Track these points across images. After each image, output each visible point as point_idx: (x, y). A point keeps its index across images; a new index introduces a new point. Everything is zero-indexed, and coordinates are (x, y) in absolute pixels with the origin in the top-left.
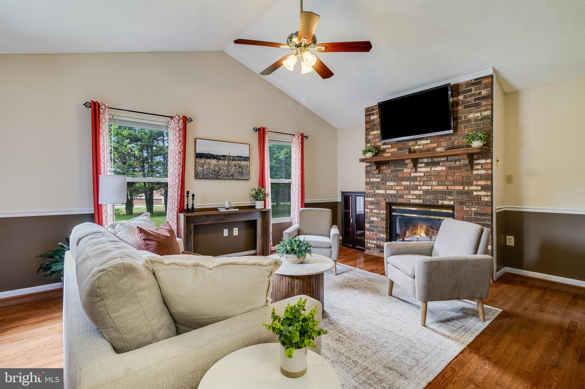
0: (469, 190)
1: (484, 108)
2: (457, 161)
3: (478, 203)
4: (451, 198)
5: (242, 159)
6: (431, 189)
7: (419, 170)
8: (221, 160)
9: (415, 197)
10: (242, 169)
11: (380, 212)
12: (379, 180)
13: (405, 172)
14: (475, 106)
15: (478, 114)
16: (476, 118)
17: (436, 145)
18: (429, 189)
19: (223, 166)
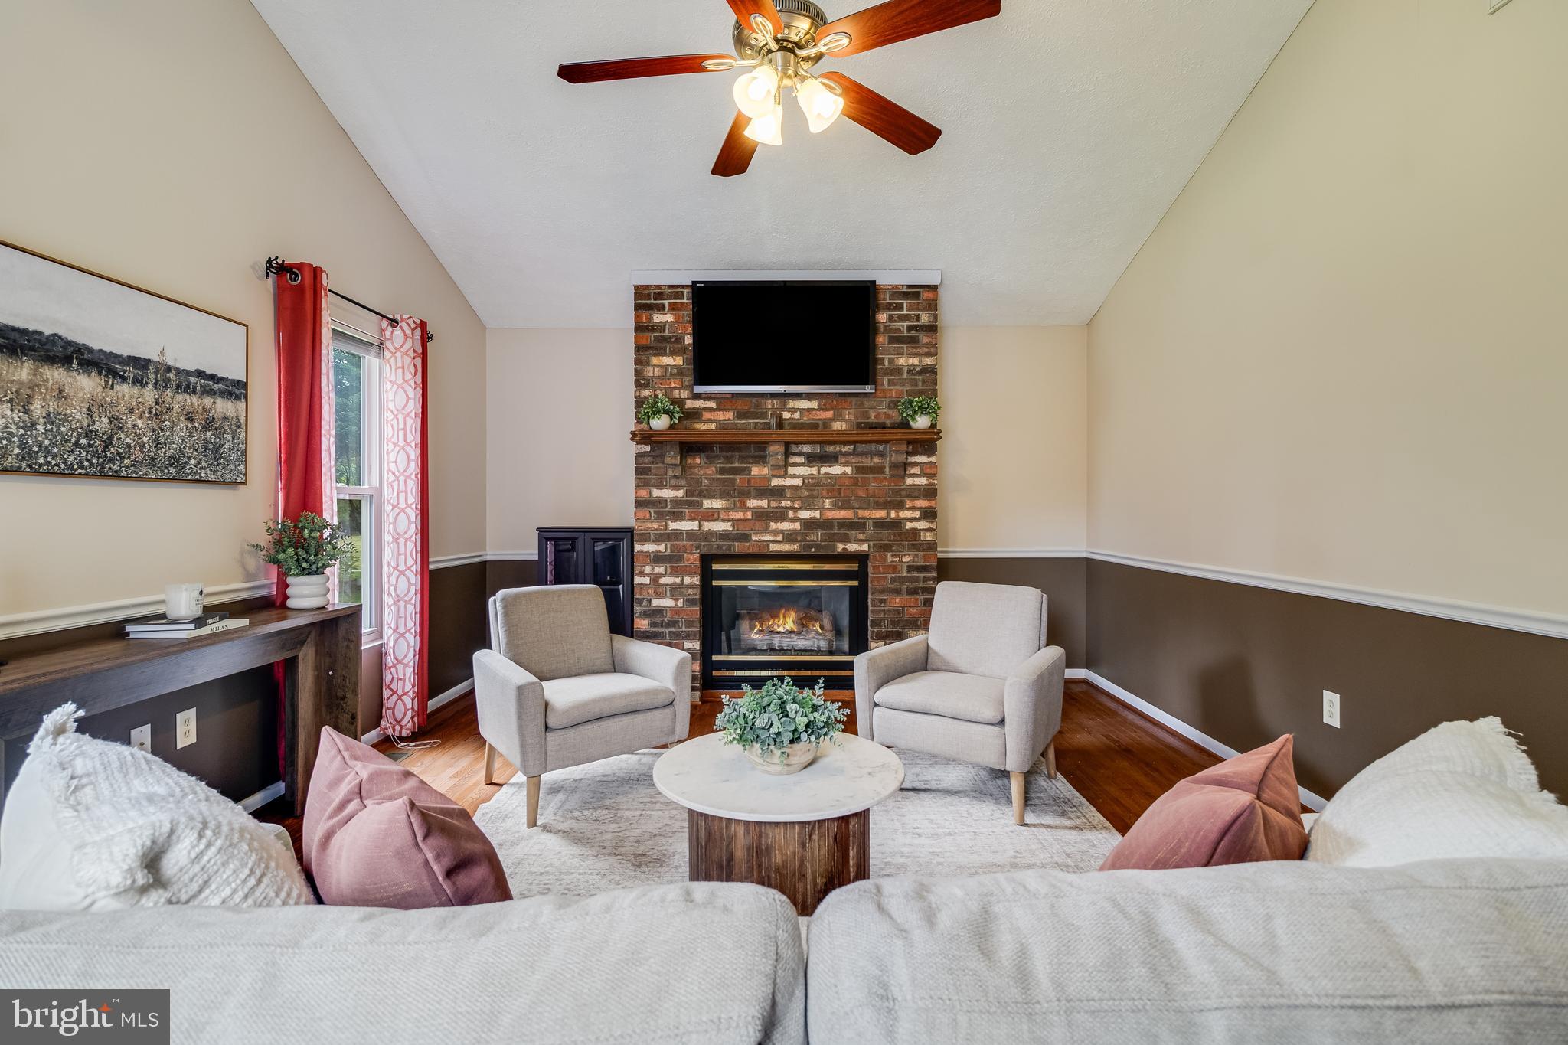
0: (897, 518)
1: (926, 350)
2: (875, 455)
3: (914, 547)
4: (862, 536)
5: (219, 389)
6: (818, 516)
7: (791, 470)
8: (124, 379)
9: (780, 538)
10: (219, 433)
11: (682, 581)
12: (680, 493)
13: (756, 473)
14: (909, 343)
15: (915, 361)
16: (912, 368)
17: (829, 414)
18: (814, 518)
19: (131, 411)
